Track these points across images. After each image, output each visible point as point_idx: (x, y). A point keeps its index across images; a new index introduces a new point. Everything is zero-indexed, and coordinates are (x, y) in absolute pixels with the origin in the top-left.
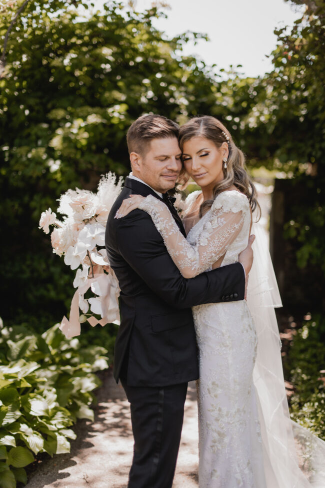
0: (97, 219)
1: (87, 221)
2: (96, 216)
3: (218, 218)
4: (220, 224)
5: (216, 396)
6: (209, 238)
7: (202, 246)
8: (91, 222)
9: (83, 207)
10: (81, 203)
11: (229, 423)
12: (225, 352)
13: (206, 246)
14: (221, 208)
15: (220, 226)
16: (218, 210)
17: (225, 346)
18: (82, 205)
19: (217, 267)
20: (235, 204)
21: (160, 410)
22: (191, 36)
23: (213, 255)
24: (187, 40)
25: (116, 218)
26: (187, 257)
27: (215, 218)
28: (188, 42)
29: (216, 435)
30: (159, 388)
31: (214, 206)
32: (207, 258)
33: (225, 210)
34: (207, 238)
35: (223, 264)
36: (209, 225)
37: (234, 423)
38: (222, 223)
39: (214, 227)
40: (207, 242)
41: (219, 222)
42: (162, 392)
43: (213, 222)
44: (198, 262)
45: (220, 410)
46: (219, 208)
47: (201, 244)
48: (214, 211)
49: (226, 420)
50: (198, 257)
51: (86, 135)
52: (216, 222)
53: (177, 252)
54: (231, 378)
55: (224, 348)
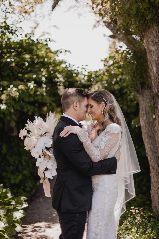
0: (46, 134)
1: (41, 135)
2: (46, 133)
3: (108, 136)
4: (109, 138)
5: (97, 216)
6: (105, 145)
7: (102, 149)
8: (43, 136)
9: (40, 129)
10: (39, 127)
11: (101, 229)
12: (105, 197)
13: (103, 149)
14: (110, 131)
15: (109, 139)
16: (108, 132)
17: (106, 194)
18: (40, 128)
19: (105, 158)
20: (116, 130)
21: (76, 224)
22: (63, 51)
23: (106, 152)
24: (61, 52)
25: (61, 136)
26: (95, 154)
27: (107, 135)
28: (62, 53)
29: (94, 235)
30: (76, 213)
31: (106, 130)
32: (103, 154)
33: (112, 132)
34: (104, 145)
35: (108, 157)
36: (104, 139)
37: (103, 229)
38: (110, 138)
39: (107, 140)
40: (104, 147)
41: (109, 137)
42: (77, 215)
43: (106, 137)
44: (99, 156)
45: (98, 223)
46: (109, 131)
47: (101, 148)
48: (106, 132)
49: (99, 228)
50: (99, 154)
51: (18, 94)
52: (107, 137)
53: (90, 152)
54: (106, 209)
55: (105, 195)
